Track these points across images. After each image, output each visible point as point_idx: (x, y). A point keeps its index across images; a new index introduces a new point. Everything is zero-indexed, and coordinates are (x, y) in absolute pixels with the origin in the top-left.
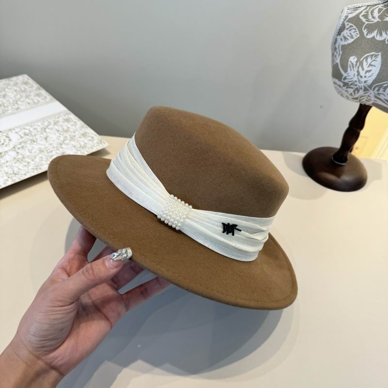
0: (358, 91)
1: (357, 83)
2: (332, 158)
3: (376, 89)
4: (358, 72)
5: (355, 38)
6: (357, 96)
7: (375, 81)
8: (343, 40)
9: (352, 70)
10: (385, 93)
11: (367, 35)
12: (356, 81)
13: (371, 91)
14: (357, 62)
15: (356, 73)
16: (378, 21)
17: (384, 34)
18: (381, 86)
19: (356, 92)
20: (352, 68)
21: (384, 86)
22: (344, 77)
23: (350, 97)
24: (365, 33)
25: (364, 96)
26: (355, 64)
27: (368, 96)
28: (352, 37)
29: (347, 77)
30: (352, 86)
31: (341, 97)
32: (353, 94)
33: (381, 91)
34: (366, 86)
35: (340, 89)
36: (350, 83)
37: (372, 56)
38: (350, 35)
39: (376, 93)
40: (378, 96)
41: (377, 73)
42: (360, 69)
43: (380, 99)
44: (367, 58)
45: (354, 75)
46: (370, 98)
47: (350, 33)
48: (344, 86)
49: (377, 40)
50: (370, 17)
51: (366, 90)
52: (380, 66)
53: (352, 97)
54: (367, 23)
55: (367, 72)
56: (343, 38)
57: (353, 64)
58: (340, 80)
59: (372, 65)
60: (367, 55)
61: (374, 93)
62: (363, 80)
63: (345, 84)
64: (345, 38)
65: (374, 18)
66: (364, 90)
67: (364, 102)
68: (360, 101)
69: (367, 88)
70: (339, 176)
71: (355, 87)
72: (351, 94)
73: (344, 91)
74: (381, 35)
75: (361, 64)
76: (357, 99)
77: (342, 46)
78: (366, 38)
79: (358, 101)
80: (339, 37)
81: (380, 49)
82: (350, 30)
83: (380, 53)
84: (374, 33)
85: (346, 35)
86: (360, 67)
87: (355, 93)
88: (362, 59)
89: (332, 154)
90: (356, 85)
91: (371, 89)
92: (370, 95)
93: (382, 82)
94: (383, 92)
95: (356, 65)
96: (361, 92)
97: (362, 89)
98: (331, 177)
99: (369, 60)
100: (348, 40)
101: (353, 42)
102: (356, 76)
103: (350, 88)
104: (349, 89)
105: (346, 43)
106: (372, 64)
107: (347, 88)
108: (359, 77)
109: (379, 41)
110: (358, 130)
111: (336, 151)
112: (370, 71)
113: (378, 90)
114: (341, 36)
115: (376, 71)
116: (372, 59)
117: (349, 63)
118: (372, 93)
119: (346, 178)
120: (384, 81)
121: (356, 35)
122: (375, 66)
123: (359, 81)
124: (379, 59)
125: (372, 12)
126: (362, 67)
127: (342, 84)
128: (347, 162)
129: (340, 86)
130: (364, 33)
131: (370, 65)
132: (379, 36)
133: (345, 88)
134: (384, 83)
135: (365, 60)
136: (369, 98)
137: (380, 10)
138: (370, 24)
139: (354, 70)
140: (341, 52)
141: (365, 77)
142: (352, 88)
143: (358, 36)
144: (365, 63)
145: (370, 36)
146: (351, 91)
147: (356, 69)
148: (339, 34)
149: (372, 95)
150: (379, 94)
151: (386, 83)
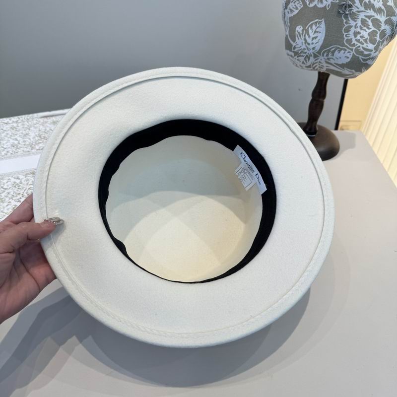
0: (309, 59)
1: (306, 51)
3: (325, 54)
4: (305, 39)
5: (299, 8)
6: (309, 64)
7: (322, 47)
8: (290, 12)
9: (300, 39)
10: (334, 57)
11: (309, 4)
12: (304, 49)
13: (321, 57)
14: (303, 30)
15: (304, 41)
18: (329, 51)
19: (307, 59)
20: (299, 37)
21: (332, 50)
22: (293, 47)
23: (304, 66)
24: (308, 3)
25: (316, 63)
26: (301, 33)
27: (320, 62)
28: (297, 9)
29: (296, 46)
30: (302, 54)
31: (296, 67)
32: (305, 62)
33: (330, 56)
34: (315, 52)
35: (293, 59)
36: (300, 51)
37: (316, 23)
38: (294, 7)
39: (326, 58)
40: (329, 61)
41: (323, 38)
42: (307, 37)
43: (331, 64)
44: (311, 26)
45: (302, 43)
47: (295, 5)
48: (295, 56)
49: (318, 8)
51: (315, 56)
52: (324, 32)
53: (305, 66)
55: (313, 39)
56: (289, 11)
57: (299, 33)
58: (291, 51)
59: (317, 32)
60: (311, 23)
61: (324, 59)
62: (311, 46)
63: (296, 54)
64: (292, 11)
66: (314, 57)
67: (318, 69)
68: (314, 68)
69: (317, 54)
71: (305, 55)
72: (303, 63)
73: (297, 61)
74: (322, 2)
75: (307, 32)
76: (309, 67)
77: (290, 18)
78: (309, 7)
79: (312, 69)
80: (286, 11)
81: (323, 16)
82: (294, 3)
83: (323, 20)
84: (316, 2)
85: (292, 8)
86: (306, 35)
87: (306, 61)
88: (307, 27)
90: (306, 53)
91: (320, 55)
92: (322, 61)
93: (329, 47)
94: (332, 57)
95: (302, 34)
96: (312, 59)
97: (311, 56)
99: (314, 27)
100: (294, 12)
101: (298, 13)
102: (304, 43)
103: (300, 56)
104: (300, 58)
105: (292, 15)
106: (317, 30)
107: (298, 57)
108: (307, 45)
109: (320, 8)
110: (321, 100)
112: (316, 38)
113: (327, 55)
114: (288, 10)
115: (321, 37)
116: (316, 26)
117: (296, 33)
118: (322, 59)
121: (300, 6)
122: (320, 32)
123: (307, 48)
124: (323, 25)
126: (308, 34)
127: (293, 54)
128: (317, 133)
129: (291, 56)
130: (306, 3)
131: (316, 32)
132: (319, 3)
133: (296, 57)
134: (331, 47)
135: (310, 28)
136: (321, 64)
140: (289, 24)
141: (312, 44)
142: (302, 56)
143: (302, 6)
144: (310, 31)
145: (312, 5)
146: (302, 59)
147: (303, 38)
148: (286, 8)
149: (323, 61)
150: (329, 59)
151: (334, 47)
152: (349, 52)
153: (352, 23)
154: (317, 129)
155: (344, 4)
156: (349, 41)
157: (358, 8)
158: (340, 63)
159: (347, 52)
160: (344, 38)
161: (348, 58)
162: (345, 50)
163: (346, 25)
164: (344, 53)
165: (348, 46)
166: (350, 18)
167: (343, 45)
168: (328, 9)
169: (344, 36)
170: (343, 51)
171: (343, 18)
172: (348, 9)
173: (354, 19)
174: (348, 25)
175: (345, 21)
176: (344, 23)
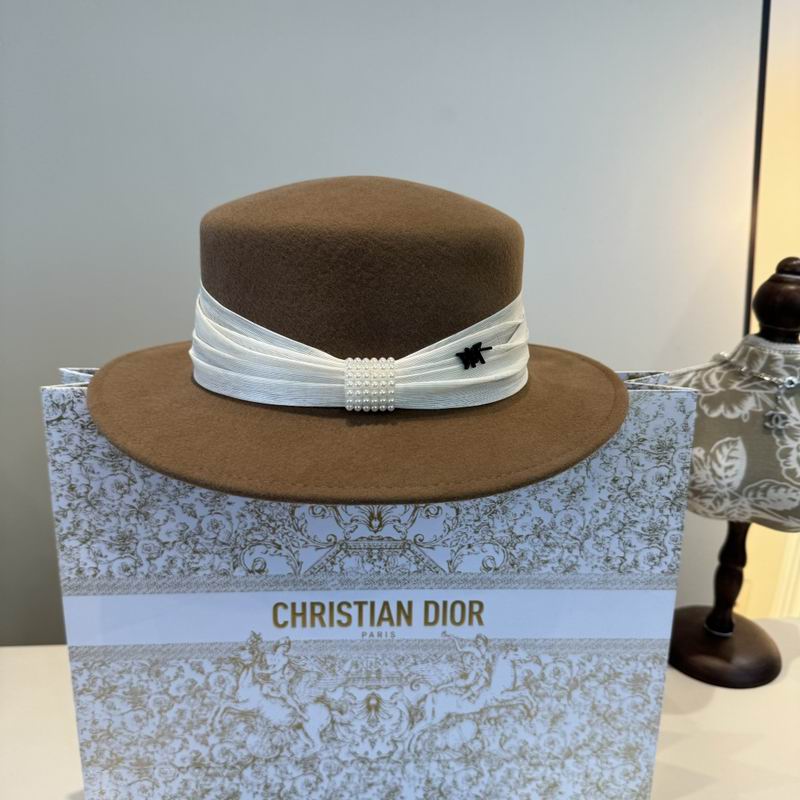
0: (721, 501)
1: (716, 489)
2: (706, 626)
3: (751, 494)
4: (712, 470)
6: (721, 509)
7: (745, 483)
9: (702, 470)
10: (767, 499)
11: (709, 412)
12: (713, 486)
13: (743, 499)
14: (706, 455)
15: (710, 473)
16: (721, 393)
17: (736, 408)
18: (756, 489)
19: (718, 503)
20: (701, 467)
21: (762, 487)
23: (710, 513)
24: (707, 411)
25: (734, 508)
26: (702, 458)
27: (741, 507)
30: (709, 494)
32: (714, 507)
33: (759, 496)
34: (732, 491)
36: (704, 490)
37: (727, 443)
39: (752, 499)
40: (759, 506)
41: (744, 468)
42: (715, 466)
43: (762, 510)
44: (720, 448)
45: (707, 476)
46: (743, 510)
49: (728, 419)
50: (707, 387)
51: (733, 497)
52: (745, 458)
53: (713, 512)
54: (703, 395)
55: (726, 469)
57: (700, 460)
59: (732, 458)
60: (717, 444)
61: (749, 501)
62: (725, 482)
65: (713, 387)
67: (736, 517)
68: (727, 517)
69: (736, 494)
70: (728, 659)
71: (714, 496)
72: (711, 508)
73: (697, 504)
74: (732, 410)
75: (714, 457)
76: (721, 514)
78: (710, 418)
79: (723, 517)
81: (738, 431)
83: (739, 438)
84: (721, 410)
86: (713, 463)
88: (712, 450)
89: (704, 618)
90: (715, 492)
91: (741, 494)
92: (743, 506)
93: (757, 481)
94: (761, 498)
95: (706, 460)
96: (727, 503)
97: (725, 497)
98: (714, 663)
99: (725, 450)
102: (710, 477)
103: (705, 497)
104: (705, 501)
106: (733, 454)
107: (701, 498)
108: (717, 478)
109: (731, 420)
110: (738, 568)
111: (708, 612)
112: (731, 467)
113: (755, 496)
115: (740, 466)
116: (728, 447)
118: (745, 502)
119: (742, 661)
120: (760, 479)
122: (737, 458)
123: (719, 486)
124: (740, 446)
125: (707, 379)
126: (717, 462)
128: (735, 629)
131: (729, 458)
132: (729, 412)
133: (696, 499)
134: (760, 482)
135: (717, 451)
137: (719, 375)
138: (711, 397)
139: (704, 469)
141: (727, 477)
142: (710, 497)
144: (719, 456)
145: (715, 414)
146: (709, 502)
147: (708, 467)
149: (747, 505)
150: (757, 502)
151: (764, 483)
152: (795, 491)
153: (791, 443)
154: (734, 620)
155: (772, 416)
156: (792, 473)
157: (797, 420)
158: (780, 508)
159: (790, 490)
160: (781, 469)
161: (794, 500)
162: (787, 487)
163: (782, 447)
164: (786, 492)
165: (791, 480)
166: (786, 437)
167: (782, 479)
168: (745, 421)
169: (782, 465)
170: (783, 490)
171: (775, 436)
172: (781, 421)
173: (794, 438)
174: (785, 446)
175: (778, 440)
176: (778, 444)
